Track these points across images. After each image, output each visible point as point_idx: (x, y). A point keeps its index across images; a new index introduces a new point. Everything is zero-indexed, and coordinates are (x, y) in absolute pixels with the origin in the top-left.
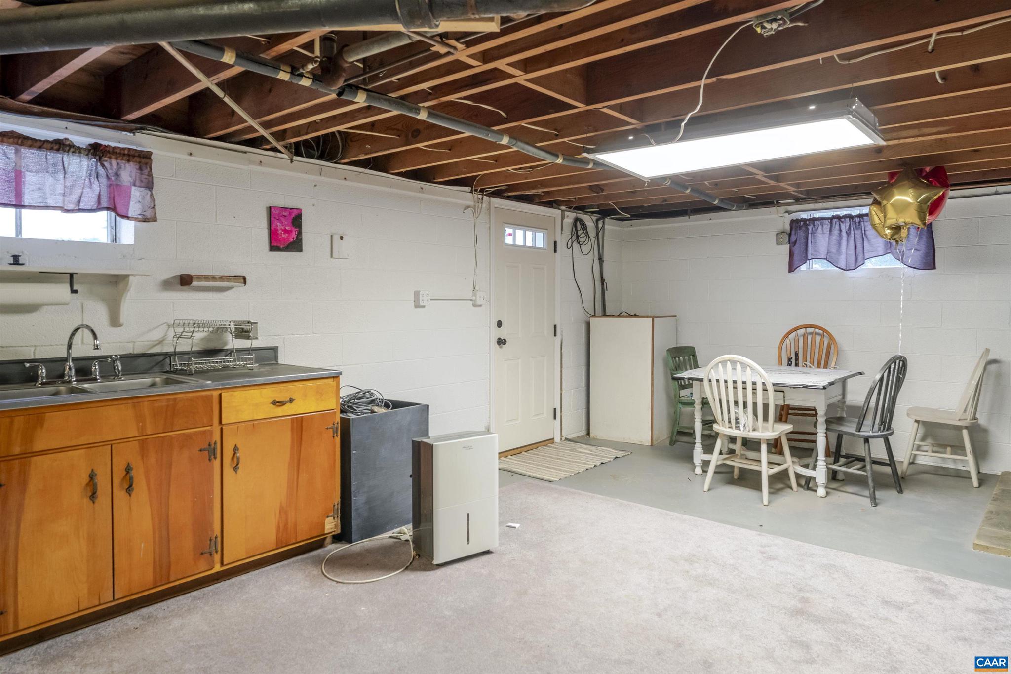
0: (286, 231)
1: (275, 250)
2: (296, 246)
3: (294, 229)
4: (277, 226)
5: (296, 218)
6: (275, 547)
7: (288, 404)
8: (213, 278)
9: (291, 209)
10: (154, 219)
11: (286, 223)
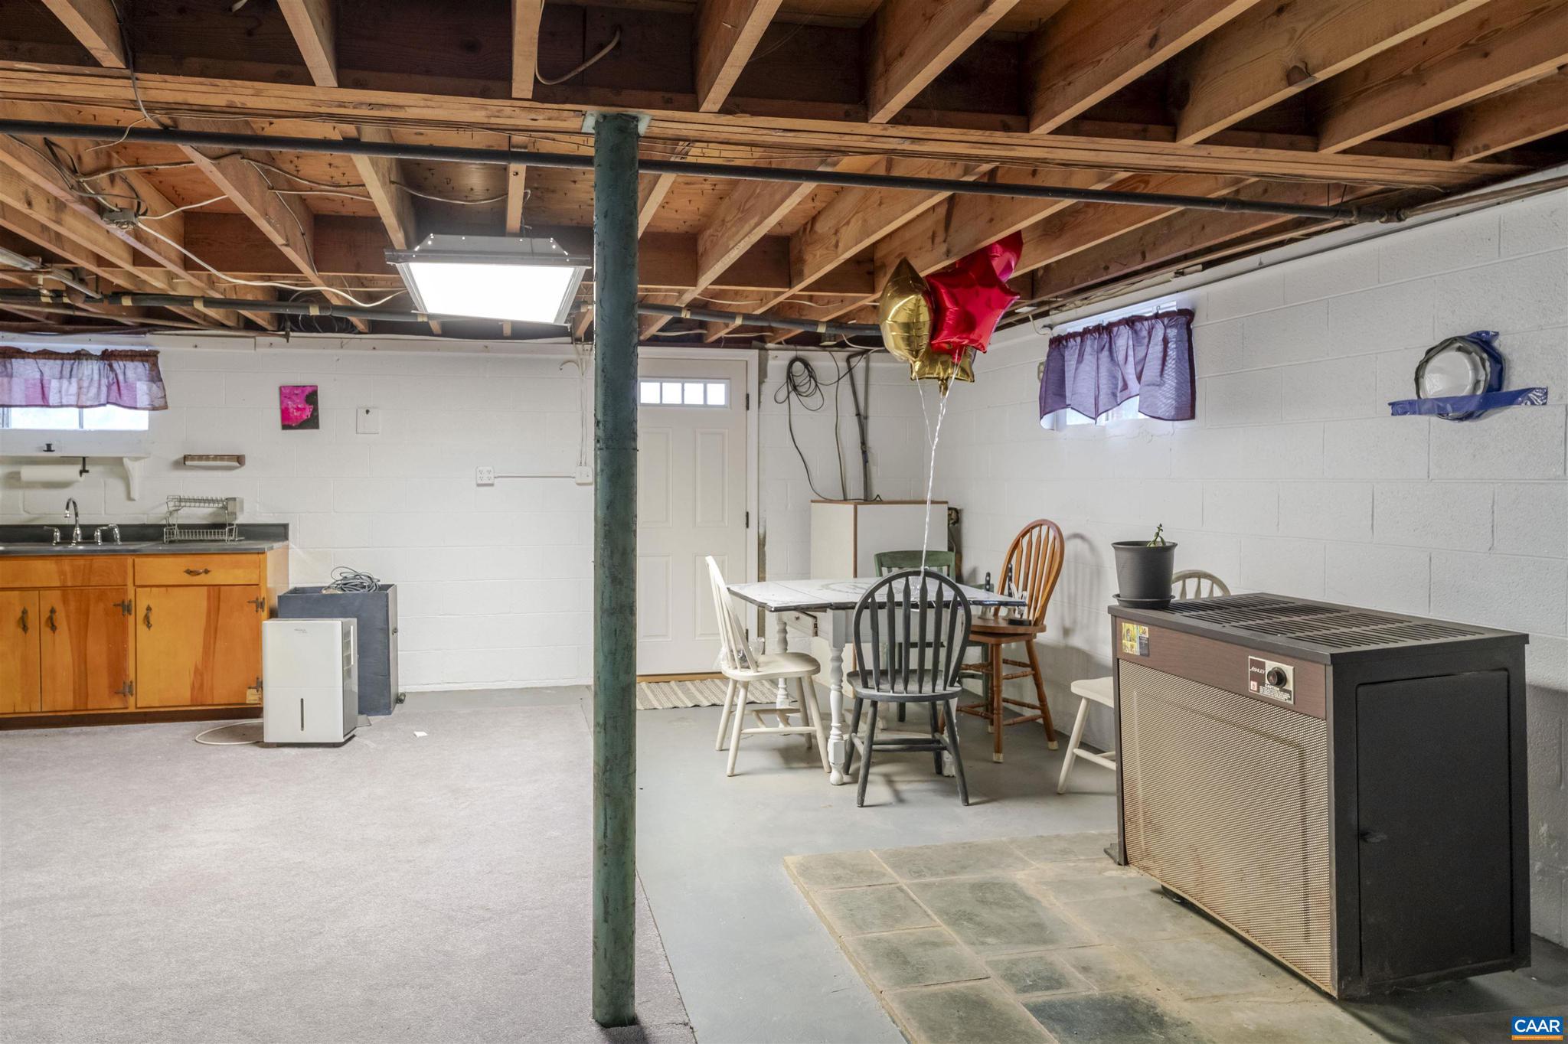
0: (298, 409)
1: (287, 429)
2: (312, 422)
3: (307, 406)
4: (288, 405)
5: (311, 396)
6: (189, 704)
7: (203, 575)
8: (207, 458)
9: (304, 386)
10: (165, 407)
11: (298, 401)
